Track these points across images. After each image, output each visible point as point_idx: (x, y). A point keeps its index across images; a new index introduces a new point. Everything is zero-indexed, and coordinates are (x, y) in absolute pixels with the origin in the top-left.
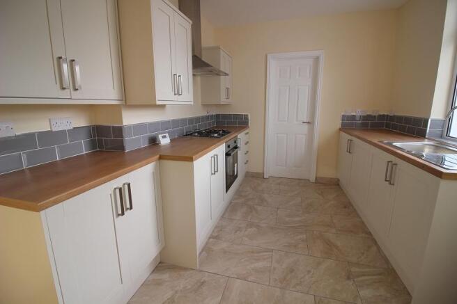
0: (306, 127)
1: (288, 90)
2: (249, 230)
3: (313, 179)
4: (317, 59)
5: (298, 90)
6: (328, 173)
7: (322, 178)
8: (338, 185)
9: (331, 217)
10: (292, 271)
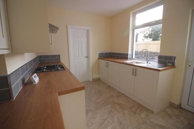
0: (86, 58)
1: (77, 43)
2: (89, 114)
3: (91, 80)
4: (88, 31)
5: (82, 43)
6: (96, 76)
7: (95, 79)
8: (99, 80)
9: (110, 93)
10: (121, 123)
